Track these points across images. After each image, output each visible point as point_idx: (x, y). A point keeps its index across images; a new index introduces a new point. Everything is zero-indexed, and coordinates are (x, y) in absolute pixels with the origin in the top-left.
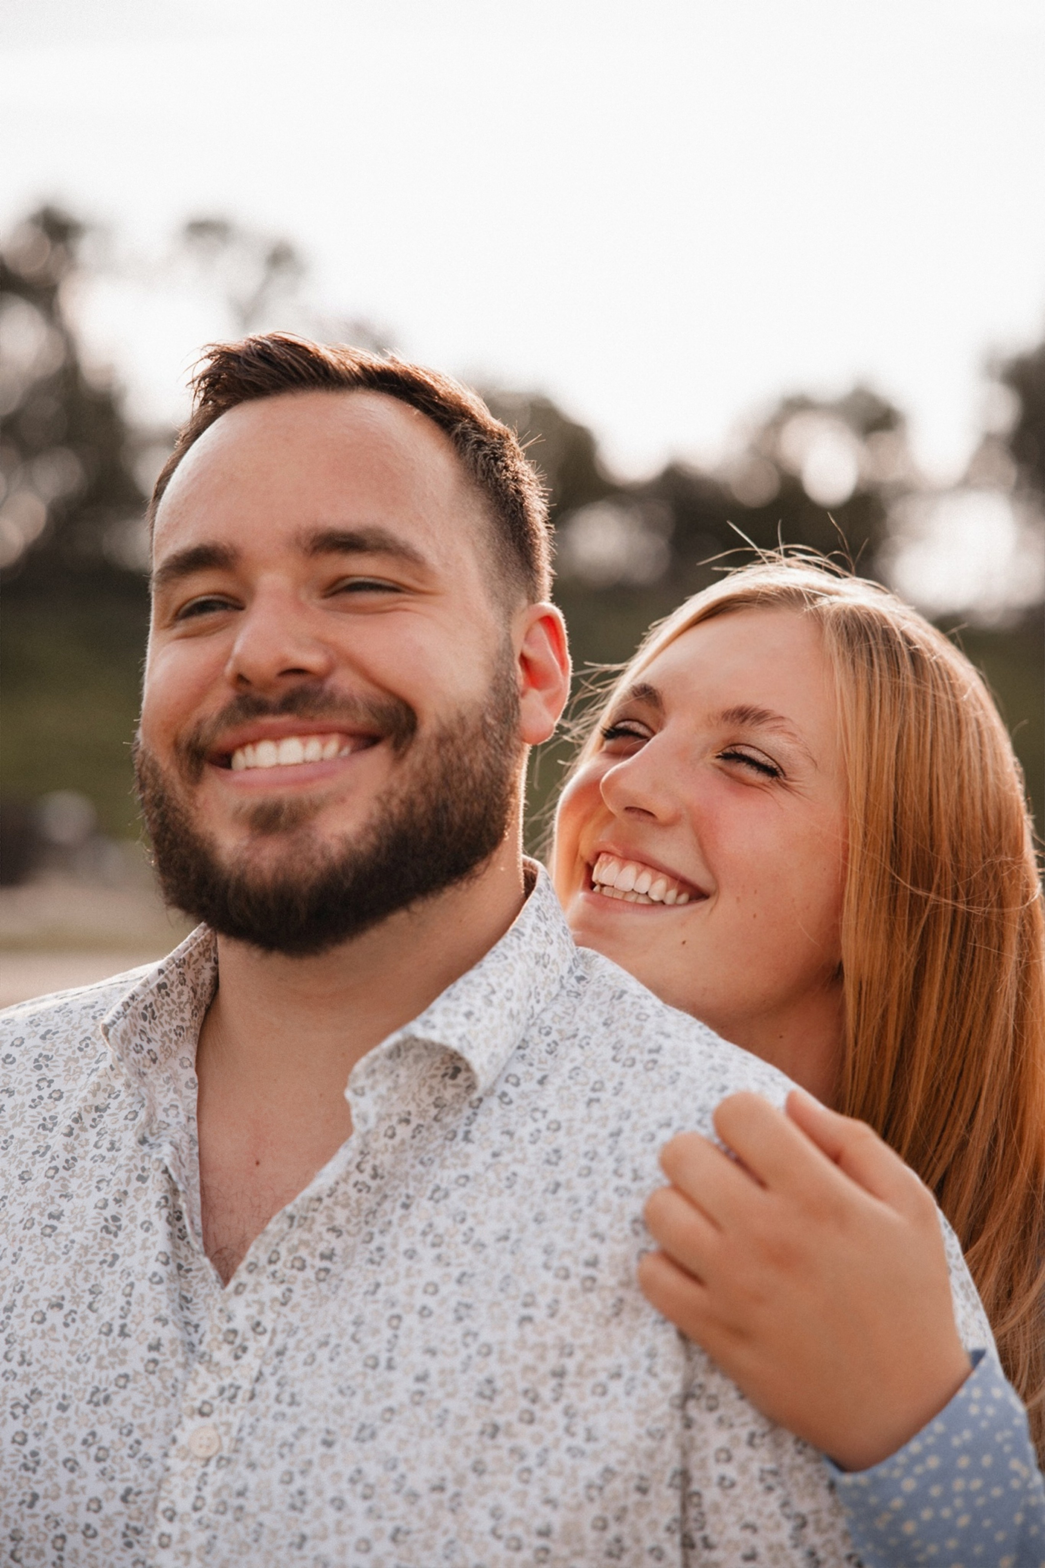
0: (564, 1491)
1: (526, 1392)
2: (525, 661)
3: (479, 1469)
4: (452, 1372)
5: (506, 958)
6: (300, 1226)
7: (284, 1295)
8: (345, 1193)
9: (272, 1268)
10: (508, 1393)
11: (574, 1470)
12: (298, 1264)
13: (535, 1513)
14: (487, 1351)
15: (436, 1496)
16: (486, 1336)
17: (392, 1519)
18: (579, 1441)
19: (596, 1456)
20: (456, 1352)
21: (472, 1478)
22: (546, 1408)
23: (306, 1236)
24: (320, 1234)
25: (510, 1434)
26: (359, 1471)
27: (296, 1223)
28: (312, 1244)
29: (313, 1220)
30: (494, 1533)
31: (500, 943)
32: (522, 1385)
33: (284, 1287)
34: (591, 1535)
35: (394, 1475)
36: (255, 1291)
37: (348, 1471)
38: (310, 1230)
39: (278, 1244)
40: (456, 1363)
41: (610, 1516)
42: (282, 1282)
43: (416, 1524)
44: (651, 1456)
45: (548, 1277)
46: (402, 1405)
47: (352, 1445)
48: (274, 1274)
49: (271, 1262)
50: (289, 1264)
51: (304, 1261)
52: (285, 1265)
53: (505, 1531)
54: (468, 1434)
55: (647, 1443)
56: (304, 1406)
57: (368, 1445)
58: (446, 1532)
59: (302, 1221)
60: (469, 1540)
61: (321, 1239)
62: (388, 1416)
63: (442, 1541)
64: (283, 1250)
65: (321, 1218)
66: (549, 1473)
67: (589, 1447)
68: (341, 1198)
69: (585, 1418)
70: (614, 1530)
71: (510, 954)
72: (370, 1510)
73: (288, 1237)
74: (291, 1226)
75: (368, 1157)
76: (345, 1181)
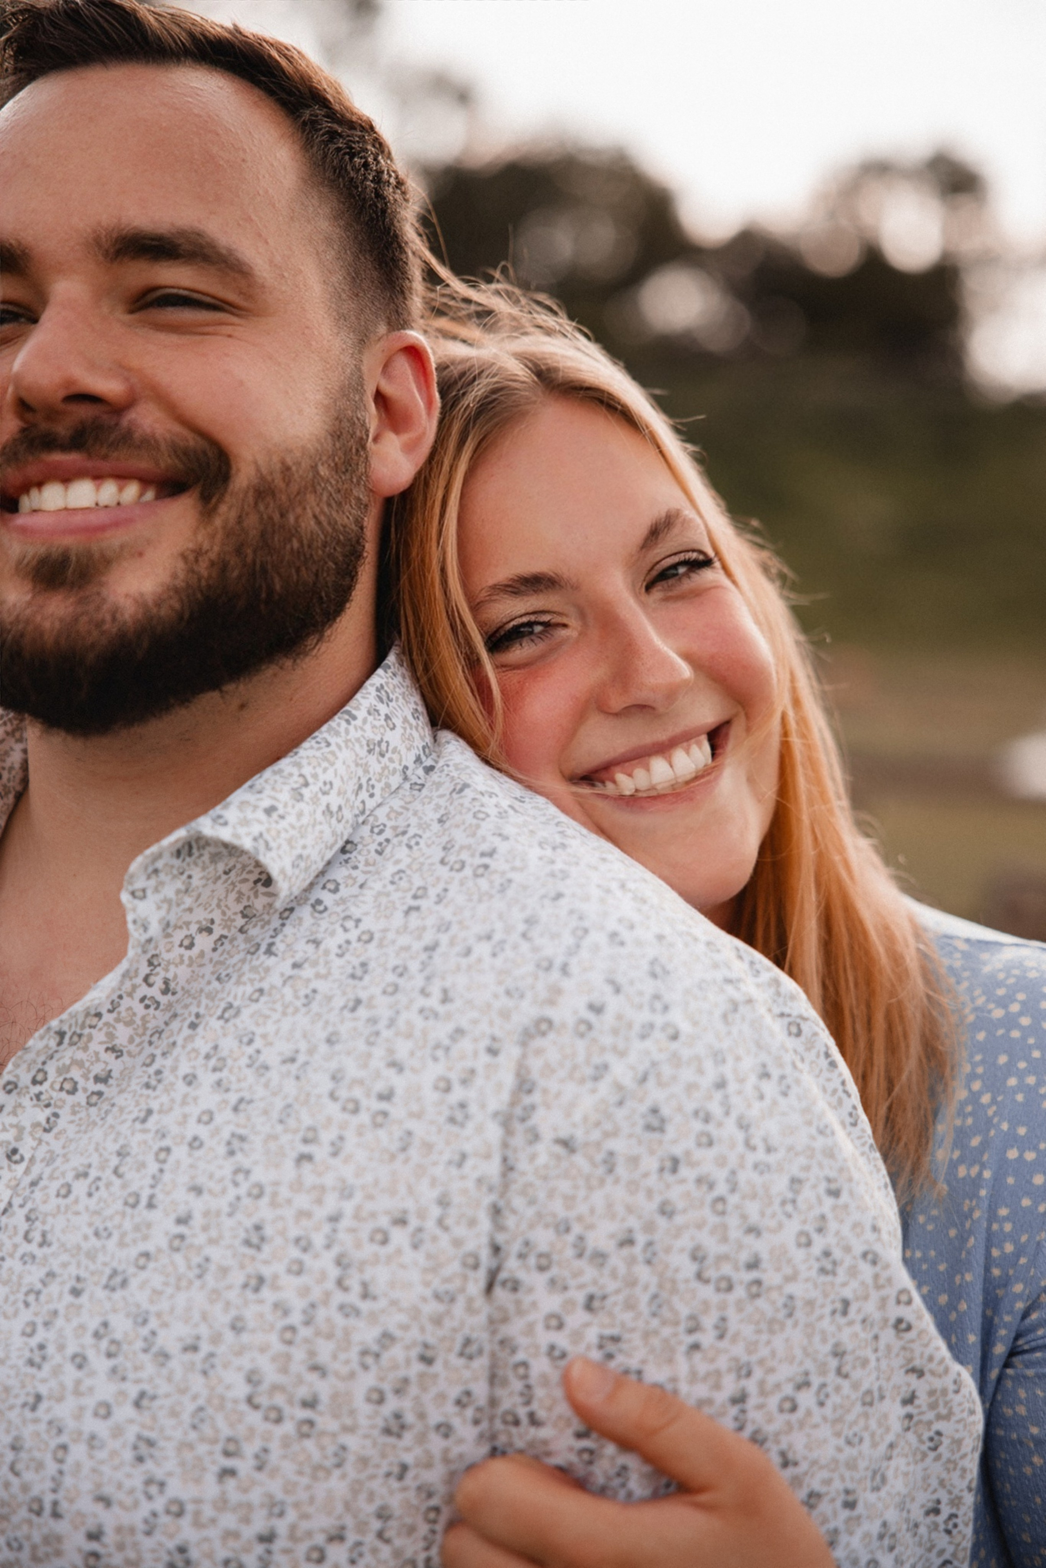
0: (335, 1357)
1: (297, 1240)
2: (380, 398)
3: (237, 1327)
4: (218, 1213)
5: (328, 744)
6: (72, 1044)
7: (48, 1120)
8: (130, 1009)
9: (37, 1089)
10: (278, 1241)
11: (347, 1332)
12: (67, 1086)
13: (300, 1381)
14: (258, 1193)
15: (189, 1356)
16: (259, 1175)
17: (138, 1381)
18: (353, 1297)
19: (373, 1317)
20: (224, 1191)
21: (229, 1336)
22: (316, 1256)
23: (80, 1055)
24: (97, 1054)
25: (275, 1288)
26: (105, 1325)
27: (66, 1040)
28: (87, 1064)
29: (90, 1038)
30: (250, 1400)
31: (324, 728)
32: (294, 1232)
33: (48, 1112)
34: (364, 1409)
35: (145, 1331)
36: (14, 1113)
37: (94, 1324)
38: (85, 1049)
39: (44, 1063)
40: (223, 1204)
41: (387, 1387)
42: (48, 1106)
43: (164, 1388)
44: (437, 1321)
45: (333, 1109)
46: (159, 1250)
47: (101, 1294)
48: (38, 1096)
49: (35, 1082)
50: (57, 1086)
51: (76, 1083)
52: (52, 1087)
53: (263, 1400)
54: (230, 1287)
55: (432, 1307)
56: (54, 1248)
57: (118, 1295)
58: (195, 1398)
59: (75, 1039)
60: (221, 1407)
61: (98, 1060)
62: (142, 1261)
63: (190, 1407)
64: (51, 1069)
65: (99, 1036)
66: (318, 1334)
67: (365, 1306)
68: (124, 1014)
69: (361, 1270)
70: (392, 1404)
71: (333, 740)
72: (114, 1370)
73: (57, 1056)
74: (60, 1043)
75: (158, 969)
76: (130, 995)
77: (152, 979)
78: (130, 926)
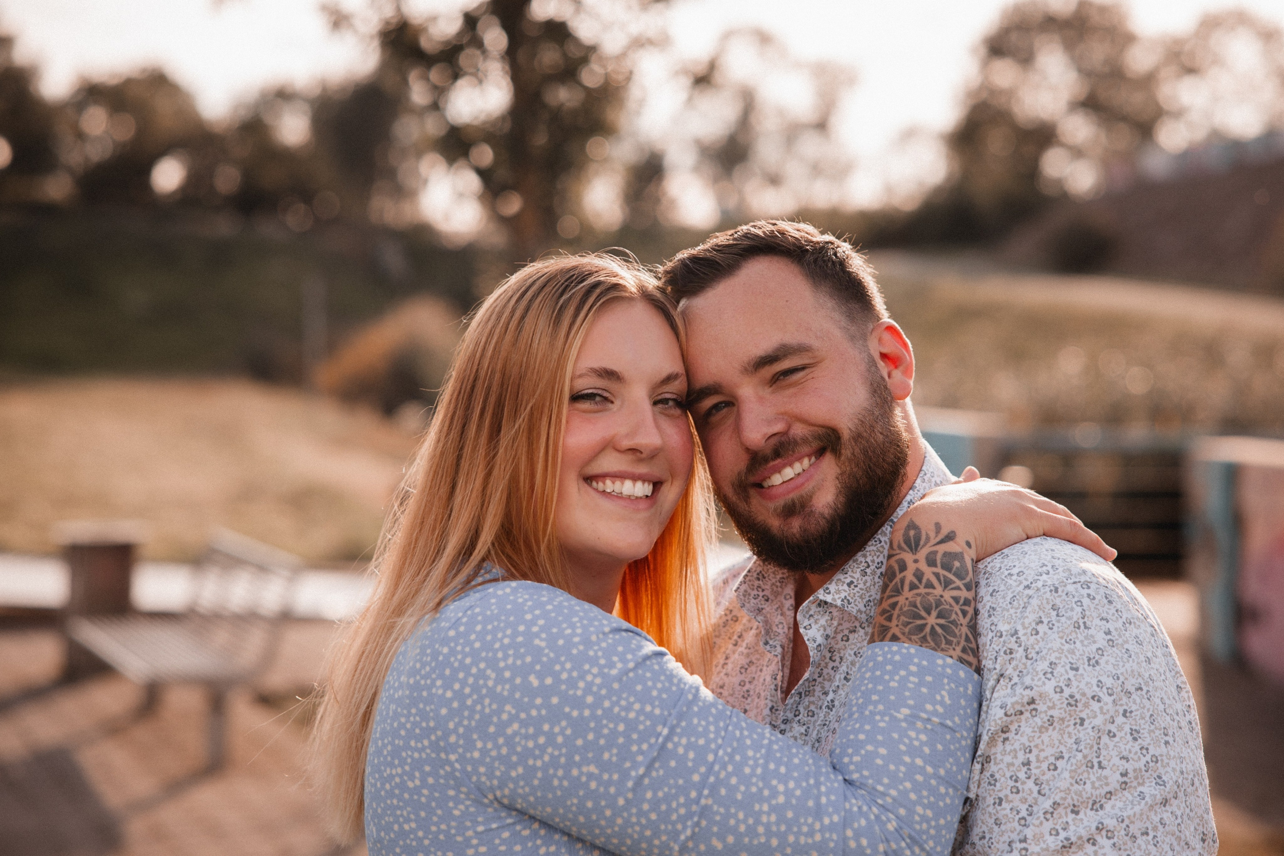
2: (884, 356)
6: (806, 696)
7: (806, 731)
8: (828, 674)
9: (798, 718)
12: (810, 714)
23: (812, 699)
24: (819, 697)
27: (803, 695)
28: (816, 702)
29: (814, 690)
33: (805, 727)
36: (791, 731)
38: (814, 696)
39: (797, 707)
42: (804, 724)
48: (799, 721)
49: (795, 716)
50: (806, 715)
51: (813, 712)
52: (804, 716)
59: (807, 693)
61: (820, 699)
64: (801, 708)
65: (818, 689)
68: (826, 677)
73: (802, 702)
74: (801, 698)
75: (835, 653)
76: (826, 667)
77: (834, 658)
78: (807, 642)
